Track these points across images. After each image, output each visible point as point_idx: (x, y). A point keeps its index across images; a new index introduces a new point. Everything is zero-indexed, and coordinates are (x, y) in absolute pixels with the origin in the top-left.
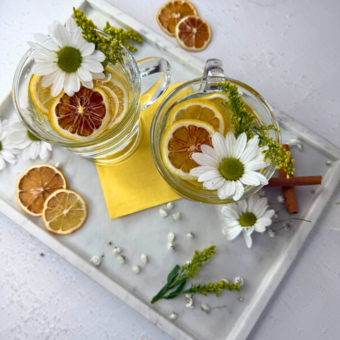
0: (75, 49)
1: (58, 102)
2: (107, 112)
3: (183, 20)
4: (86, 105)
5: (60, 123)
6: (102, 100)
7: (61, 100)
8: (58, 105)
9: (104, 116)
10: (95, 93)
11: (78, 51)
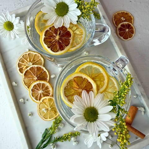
0: (66, 5)
1: (48, 29)
2: (70, 44)
3: (125, 23)
4: (61, 36)
5: (44, 40)
6: (70, 37)
7: (50, 28)
8: (48, 30)
9: (68, 45)
10: (69, 31)
11: (68, 6)
